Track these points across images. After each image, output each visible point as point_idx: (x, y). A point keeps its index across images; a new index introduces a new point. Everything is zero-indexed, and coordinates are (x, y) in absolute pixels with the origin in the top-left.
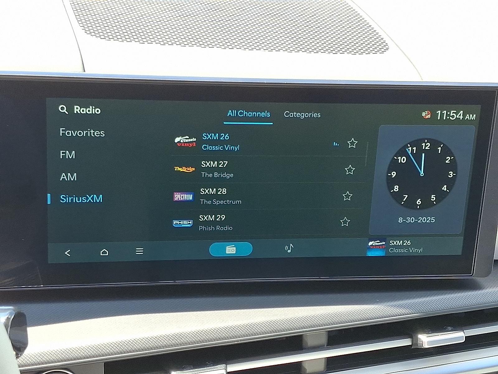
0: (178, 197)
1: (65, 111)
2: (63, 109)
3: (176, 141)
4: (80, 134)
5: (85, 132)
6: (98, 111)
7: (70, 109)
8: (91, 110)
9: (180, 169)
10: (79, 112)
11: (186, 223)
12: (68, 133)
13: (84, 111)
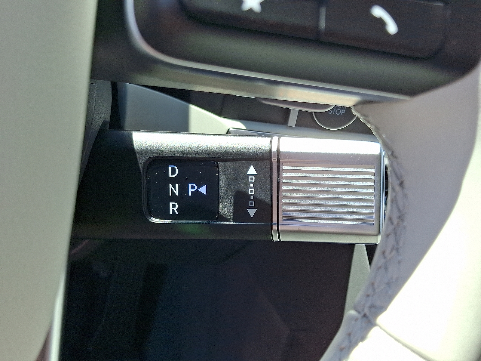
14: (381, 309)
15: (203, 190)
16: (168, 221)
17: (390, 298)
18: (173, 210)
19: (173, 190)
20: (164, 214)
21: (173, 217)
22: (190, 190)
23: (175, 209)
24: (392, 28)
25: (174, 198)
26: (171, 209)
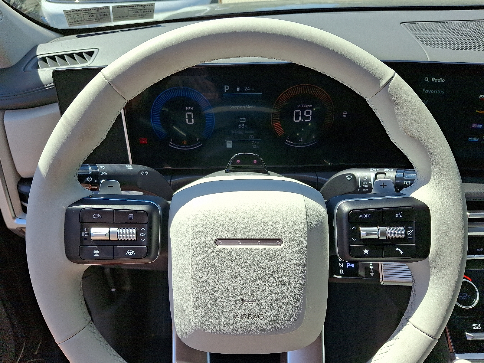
0: (474, 126)
1: (427, 80)
2: (427, 79)
3: (480, 97)
4: (432, 92)
5: (435, 91)
6: (443, 81)
7: (430, 79)
8: (440, 80)
9: (479, 112)
10: (434, 81)
11: (475, 139)
12: (427, 91)
13: (437, 80)
14: (410, 317)
15: (353, 265)
16: (340, 277)
17: (412, 314)
18: (342, 273)
19: (341, 265)
20: (339, 274)
21: (342, 275)
22: (347, 266)
23: (342, 272)
24: (402, 252)
25: (341, 268)
26: (341, 272)
